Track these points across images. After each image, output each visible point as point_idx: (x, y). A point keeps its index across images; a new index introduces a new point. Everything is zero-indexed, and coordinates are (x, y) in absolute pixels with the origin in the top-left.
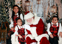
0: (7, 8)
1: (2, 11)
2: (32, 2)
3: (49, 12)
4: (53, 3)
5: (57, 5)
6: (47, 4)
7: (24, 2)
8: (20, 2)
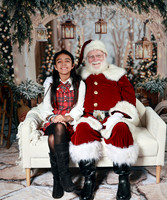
0: (7, 43)
2: (82, 27)
3: (130, 58)
4: (142, 33)
5: (153, 39)
6: (126, 34)
7: (59, 27)
8: (47, 26)
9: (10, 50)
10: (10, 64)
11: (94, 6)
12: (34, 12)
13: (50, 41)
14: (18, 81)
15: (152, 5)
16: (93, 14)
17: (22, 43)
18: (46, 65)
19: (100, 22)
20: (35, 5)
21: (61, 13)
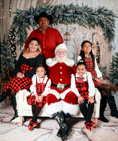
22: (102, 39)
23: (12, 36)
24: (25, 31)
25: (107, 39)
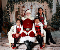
0: (8, 12)
1: (5, 14)
2: (27, 7)
5: (45, 10)
7: (21, 7)
8: (18, 7)
9: (9, 14)
10: (9, 17)
11: (30, 2)
12: (15, 4)
13: (19, 11)
14: (11, 21)
15: (45, 1)
16: (30, 4)
17: (12, 12)
18: (18, 17)
19: (31, 6)
20: (15, 2)
21: (21, 4)
22: (47, 7)
23: (7, 8)
24: (13, 5)
25: (50, 8)
